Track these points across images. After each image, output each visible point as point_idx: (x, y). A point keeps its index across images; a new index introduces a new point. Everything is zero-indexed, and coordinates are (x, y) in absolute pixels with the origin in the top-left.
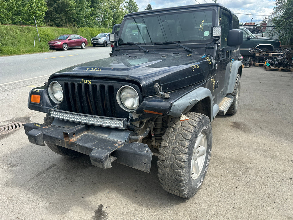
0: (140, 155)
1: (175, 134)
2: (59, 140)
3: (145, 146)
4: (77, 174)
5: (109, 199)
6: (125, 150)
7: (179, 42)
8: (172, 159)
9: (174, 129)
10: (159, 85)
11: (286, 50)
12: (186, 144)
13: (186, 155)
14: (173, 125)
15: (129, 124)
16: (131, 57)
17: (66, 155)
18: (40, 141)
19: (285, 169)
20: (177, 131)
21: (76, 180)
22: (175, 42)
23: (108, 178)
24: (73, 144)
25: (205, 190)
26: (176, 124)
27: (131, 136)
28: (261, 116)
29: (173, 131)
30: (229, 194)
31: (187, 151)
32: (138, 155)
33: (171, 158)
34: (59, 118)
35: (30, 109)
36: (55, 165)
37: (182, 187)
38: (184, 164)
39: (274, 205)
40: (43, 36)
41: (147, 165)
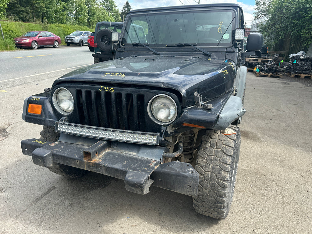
0: (185, 177)
1: (214, 149)
2: (76, 160)
3: (188, 166)
4: (84, 197)
5: (132, 226)
6: (165, 171)
7: (195, 45)
8: (213, 179)
9: (211, 144)
10: (198, 94)
11: (275, 56)
12: (229, 161)
13: (228, 173)
14: (210, 139)
15: (163, 139)
16: (147, 60)
17: (68, 175)
18: (49, 163)
19: (306, 179)
20: (216, 146)
21: (86, 205)
22: (191, 45)
23: (124, 200)
24: (97, 165)
25: (234, 208)
26: (213, 138)
27: (166, 153)
28: (266, 124)
29: (211, 146)
30: (261, 211)
31: (230, 169)
32: (181, 177)
33: (211, 177)
34: (71, 133)
35: (26, 121)
36: (54, 188)
37: (222, 209)
38: (227, 183)
39: (308, 220)
40: (6, 31)
41: (193, 188)
